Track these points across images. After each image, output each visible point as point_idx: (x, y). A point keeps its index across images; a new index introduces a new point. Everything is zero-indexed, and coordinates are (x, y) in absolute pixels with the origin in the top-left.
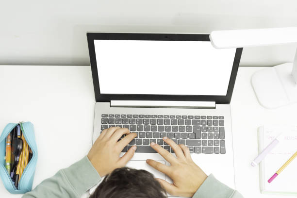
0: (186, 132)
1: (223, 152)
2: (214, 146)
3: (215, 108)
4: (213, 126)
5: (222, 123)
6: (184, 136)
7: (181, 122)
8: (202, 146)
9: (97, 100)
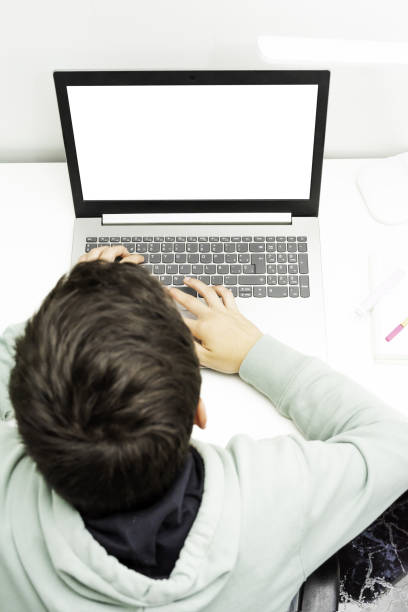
0: (238, 263)
1: (306, 294)
2: (288, 285)
3: (291, 224)
4: (287, 253)
5: (304, 248)
6: (235, 270)
7: (230, 248)
8: (267, 285)
9: (79, 214)
